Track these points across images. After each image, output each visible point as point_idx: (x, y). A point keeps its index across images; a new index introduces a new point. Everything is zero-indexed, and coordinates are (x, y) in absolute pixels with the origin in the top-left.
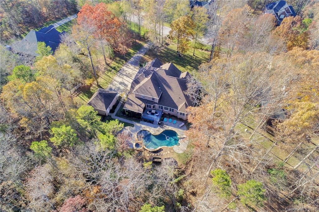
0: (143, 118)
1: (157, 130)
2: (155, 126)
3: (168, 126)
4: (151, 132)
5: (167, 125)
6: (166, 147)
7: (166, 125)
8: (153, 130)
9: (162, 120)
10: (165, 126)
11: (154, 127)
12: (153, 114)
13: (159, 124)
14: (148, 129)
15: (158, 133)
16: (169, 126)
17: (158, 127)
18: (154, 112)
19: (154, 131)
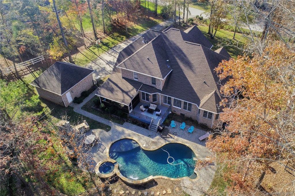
0: (131, 117)
1: (153, 142)
2: (150, 133)
3: (176, 137)
4: (140, 144)
5: (176, 135)
6: (166, 178)
7: (173, 134)
8: (146, 141)
9: (166, 123)
10: (170, 135)
11: (149, 136)
12: (151, 111)
13: (159, 130)
14: (135, 139)
15: (153, 148)
16: (179, 136)
17: (156, 136)
18: (154, 109)
19: (147, 143)
